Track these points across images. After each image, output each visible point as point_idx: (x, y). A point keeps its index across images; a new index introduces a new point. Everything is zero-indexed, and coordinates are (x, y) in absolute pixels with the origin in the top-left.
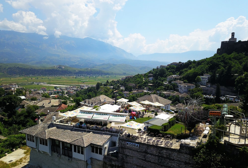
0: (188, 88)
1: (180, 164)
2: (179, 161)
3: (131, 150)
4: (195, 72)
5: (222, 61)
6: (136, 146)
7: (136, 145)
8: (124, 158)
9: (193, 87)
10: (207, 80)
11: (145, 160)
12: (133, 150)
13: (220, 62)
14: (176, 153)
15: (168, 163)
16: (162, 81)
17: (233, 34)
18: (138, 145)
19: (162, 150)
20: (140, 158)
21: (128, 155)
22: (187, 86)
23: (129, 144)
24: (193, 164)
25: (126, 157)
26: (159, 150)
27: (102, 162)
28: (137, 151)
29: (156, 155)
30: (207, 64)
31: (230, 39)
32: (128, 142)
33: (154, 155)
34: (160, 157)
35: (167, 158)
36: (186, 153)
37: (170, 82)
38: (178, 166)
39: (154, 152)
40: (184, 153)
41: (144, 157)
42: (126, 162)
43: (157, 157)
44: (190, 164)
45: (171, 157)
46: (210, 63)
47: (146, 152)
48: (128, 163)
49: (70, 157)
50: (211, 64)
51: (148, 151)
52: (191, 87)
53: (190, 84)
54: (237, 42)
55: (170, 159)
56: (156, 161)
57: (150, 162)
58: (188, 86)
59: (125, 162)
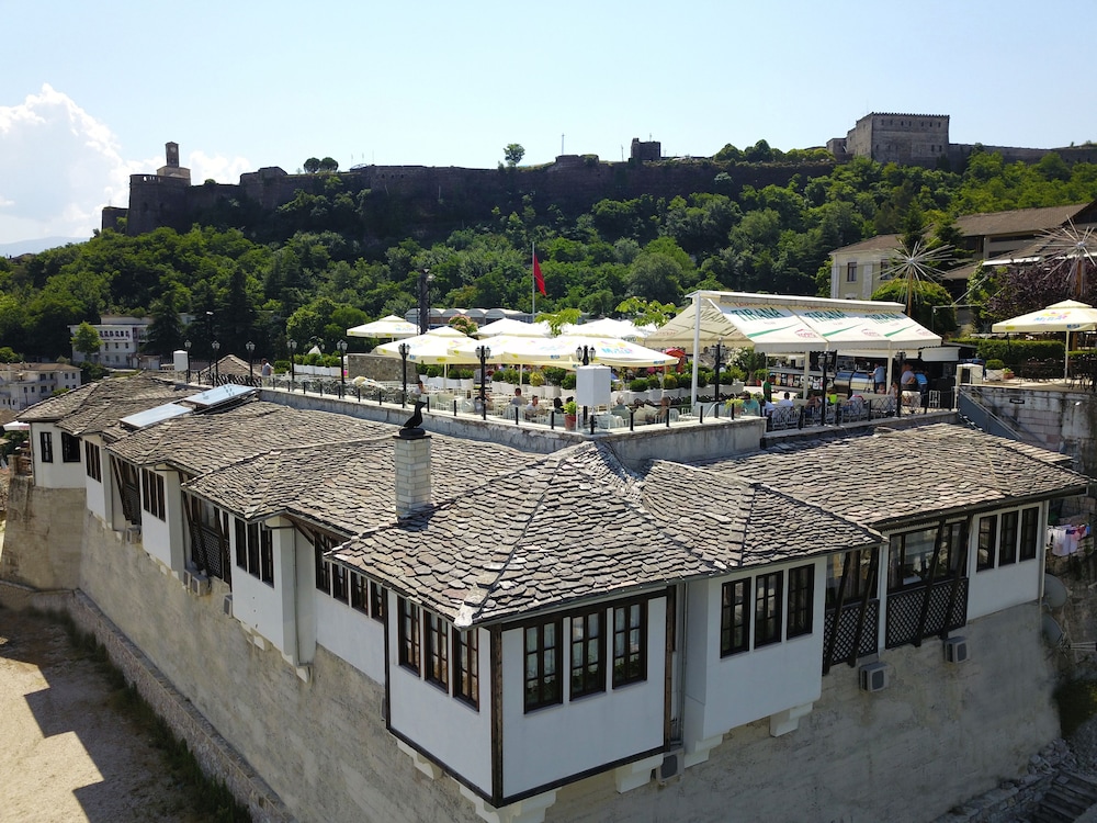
0: (44, 383)
4: (53, 306)
5: (164, 259)
9: (70, 376)
13: (157, 262)
17: (173, 150)
22: (34, 377)
30: (98, 272)
46: (106, 267)
50: (118, 272)
52: (60, 377)
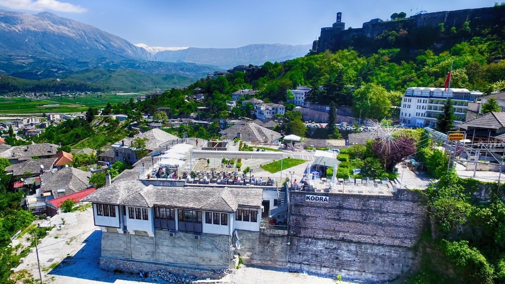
0: (274, 111)
1: (398, 217)
2: (396, 213)
3: (314, 207)
6: (323, 200)
7: (324, 197)
8: (301, 222)
9: (281, 109)
10: (303, 96)
11: (339, 220)
12: (318, 207)
14: (392, 202)
15: (377, 219)
16: (225, 101)
17: (339, 15)
18: (328, 198)
19: (369, 201)
20: (330, 217)
21: (308, 216)
22: (270, 109)
23: (310, 197)
24: (416, 214)
25: (304, 220)
26: (364, 202)
27: (256, 233)
28: (325, 208)
29: (357, 210)
30: (301, 69)
31: (334, 25)
32: (308, 196)
33: (355, 210)
34: (365, 210)
35: (376, 211)
36: (408, 200)
37: (239, 103)
38: (394, 220)
39: (355, 206)
40: (403, 200)
41: (338, 215)
42: (303, 228)
43: (359, 213)
44: (412, 214)
45: (383, 209)
46: (305, 67)
47: (340, 207)
48: (308, 229)
49: (198, 233)
51: (345, 205)
52: (279, 109)
53: (275, 105)
54: (345, 29)
55: (381, 213)
56: (359, 219)
57: (348, 221)
58: (273, 109)
59: (301, 227)
